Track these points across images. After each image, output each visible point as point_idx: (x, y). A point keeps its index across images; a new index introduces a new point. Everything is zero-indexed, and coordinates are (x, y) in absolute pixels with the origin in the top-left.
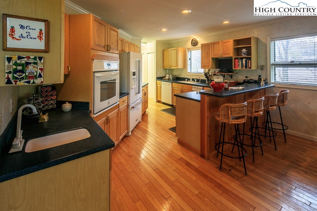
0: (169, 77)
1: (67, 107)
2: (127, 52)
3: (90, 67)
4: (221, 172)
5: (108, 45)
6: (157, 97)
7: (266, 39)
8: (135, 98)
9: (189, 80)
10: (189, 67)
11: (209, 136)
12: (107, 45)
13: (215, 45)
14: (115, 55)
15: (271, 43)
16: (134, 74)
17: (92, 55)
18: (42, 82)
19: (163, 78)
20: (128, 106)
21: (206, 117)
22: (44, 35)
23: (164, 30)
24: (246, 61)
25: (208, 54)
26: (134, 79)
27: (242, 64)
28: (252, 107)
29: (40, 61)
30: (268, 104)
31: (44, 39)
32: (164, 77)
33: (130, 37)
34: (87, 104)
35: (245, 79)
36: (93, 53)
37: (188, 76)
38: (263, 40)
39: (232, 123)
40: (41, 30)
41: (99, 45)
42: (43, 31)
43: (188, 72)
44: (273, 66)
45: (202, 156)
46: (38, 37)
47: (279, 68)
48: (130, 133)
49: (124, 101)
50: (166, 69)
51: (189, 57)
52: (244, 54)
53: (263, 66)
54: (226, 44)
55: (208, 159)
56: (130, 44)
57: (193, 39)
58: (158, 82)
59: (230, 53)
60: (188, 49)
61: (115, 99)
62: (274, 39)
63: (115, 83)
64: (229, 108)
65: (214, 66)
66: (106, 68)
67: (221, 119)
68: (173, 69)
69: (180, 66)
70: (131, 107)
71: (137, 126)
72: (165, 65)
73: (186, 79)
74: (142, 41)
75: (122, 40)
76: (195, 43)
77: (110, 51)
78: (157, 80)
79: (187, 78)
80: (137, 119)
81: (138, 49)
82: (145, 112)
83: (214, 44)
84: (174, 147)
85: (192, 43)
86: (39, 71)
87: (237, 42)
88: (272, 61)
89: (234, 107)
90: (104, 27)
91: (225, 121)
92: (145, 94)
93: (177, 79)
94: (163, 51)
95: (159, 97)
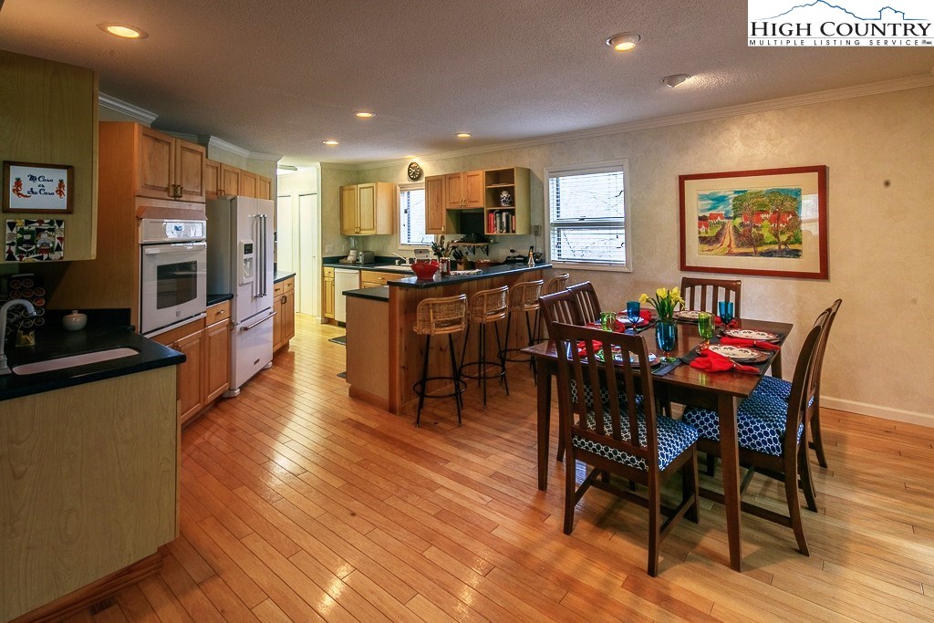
0: (358, 255)
1: (77, 320)
2: (229, 198)
3: (133, 235)
4: (418, 429)
5: (178, 183)
6: (324, 309)
7: (542, 172)
8: (253, 308)
9: (402, 261)
10: (403, 231)
11: (404, 367)
12: (174, 186)
13: (453, 181)
14: (194, 207)
15: (550, 182)
16: (248, 249)
17: (136, 209)
18: (61, 258)
19: (341, 261)
20: (231, 325)
21: (398, 329)
22: (66, 188)
23: (332, 143)
24: (507, 217)
25: (439, 200)
26: (248, 263)
27: (501, 223)
28: (483, 305)
29: (60, 225)
30: (521, 300)
31: (66, 194)
32: (343, 257)
33: (244, 153)
34: (124, 315)
35: (511, 254)
36: (139, 203)
37: (401, 252)
38: (539, 175)
39: (436, 333)
40: (61, 181)
41: (154, 188)
42: (65, 183)
43: (402, 242)
44: (556, 228)
45: (392, 410)
46: (57, 191)
47: (566, 232)
48: (237, 391)
49: (218, 313)
50: (348, 238)
51: (403, 206)
52: (504, 201)
53: (537, 227)
54: (473, 178)
55: (403, 413)
56: (240, 175)
57: (412, 164)
58: (327, 269)
59: (480, 201)
60: (402, 187)
61: (196, 306)
62: (557, 173)
63: (195, 276)
64: (431, 306)
65: (453, 228)
66: (171, 234)
67: (419, 329)
68: (366, 237)
69: (383, 227)
70: (238, 327)
71: (258, 377)
72: (346, 227)
73: (397, 261)
74: (279, 163)
75: (218, 168)
76: (415, 174)
77: (181, 199)
78: (323, 266)
79: (398, 258)
80: (258, 360)
81: (266, 186)
82: (286, 346)
83: (449, 177)
84: (339, 404)
85: (409, 173)
86: (57, 241)
87: (495, 176)
88: (553, 219)
89: (440, 304)
90: (166, 147)
91: (426, 331)
92: (286, 302)
93: (376, 261)
94: (342, 189)
95: (328, 309)
